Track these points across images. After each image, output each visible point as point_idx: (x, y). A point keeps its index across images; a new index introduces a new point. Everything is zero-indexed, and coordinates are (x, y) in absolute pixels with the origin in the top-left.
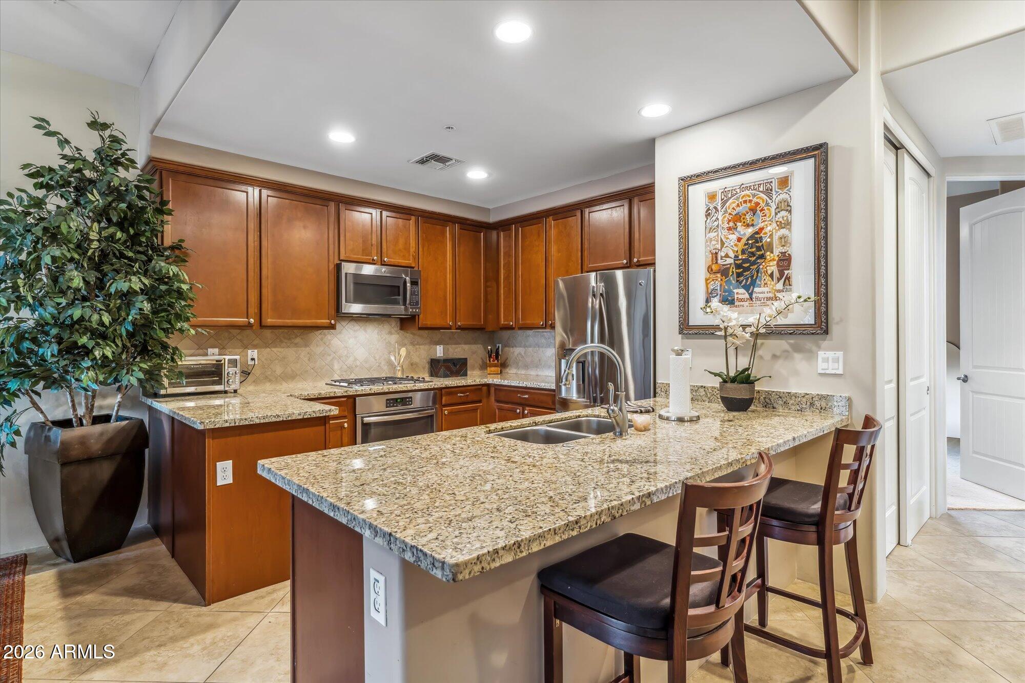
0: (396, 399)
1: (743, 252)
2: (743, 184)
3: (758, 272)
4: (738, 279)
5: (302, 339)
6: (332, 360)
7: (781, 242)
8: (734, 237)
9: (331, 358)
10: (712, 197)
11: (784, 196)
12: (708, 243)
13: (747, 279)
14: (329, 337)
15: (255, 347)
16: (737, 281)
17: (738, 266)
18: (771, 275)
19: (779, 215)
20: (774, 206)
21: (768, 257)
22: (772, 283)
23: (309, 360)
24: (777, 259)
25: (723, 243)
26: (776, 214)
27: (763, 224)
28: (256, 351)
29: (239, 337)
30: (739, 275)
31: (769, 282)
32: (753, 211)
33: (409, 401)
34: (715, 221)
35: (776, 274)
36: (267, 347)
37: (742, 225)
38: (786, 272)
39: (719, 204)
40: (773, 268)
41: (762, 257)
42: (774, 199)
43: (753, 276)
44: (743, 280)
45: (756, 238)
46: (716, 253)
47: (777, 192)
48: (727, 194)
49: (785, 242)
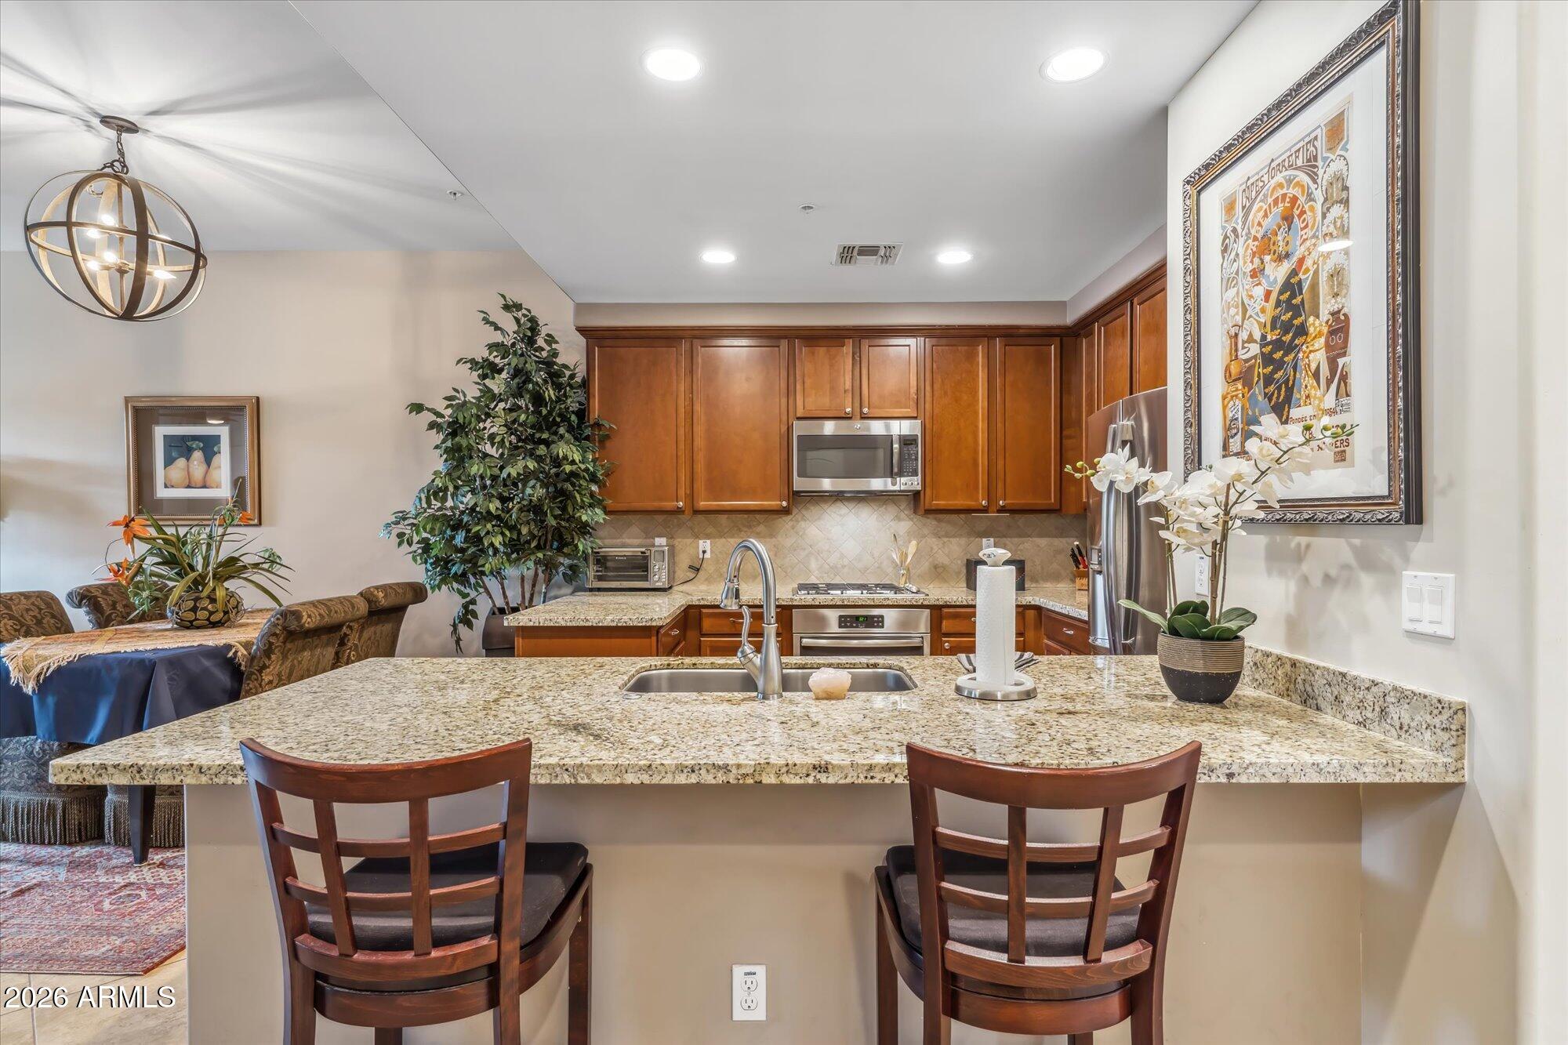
0: (857, 618)
1: (1274, 324)
2: (1273, 160)
3: (1295, 368)
4: (1266, 390)
5: (766, 526)
6: (807, 556)
7: (1332, 287)
8: (1260, 292)
9: (806, 552)
10: (1230, 207)
11: (1337, 166)
12: (1225, 315)
13: (1279, 389)
14: (803, 524)
15: (708, 536)
16: (1266, 394)
17: (1266, 360)
18: (1316, 375)
19: (1330, 217)
20: (1319, 196)
21: (1311, 330)
22: (1318, 393)
23: (776, 555)
24: (1325, 330)
25: (1244, 310)
26: (1324, 216)
27: (1303, 248)
28: (708, 541)
29: (689, 524)
30: (1268, 381)
31: (1313, 392)
32: (1288, 219)
33: (878, 622)
34: (1235, 261)
35: (1325, 372)
36: (721, 537)
37: (1271, 260)
38: (1341, 361)
39: (1240, 221)
40: (1319, 355)
41: (1302, 330)
42: (1319, 181)
43: (1288, 379)
44: (1273, 394)
45: (1291, 286)
46: (1236, 335)
47: (1325, 159)
48: (1250, 193)
49: (1340, 284)
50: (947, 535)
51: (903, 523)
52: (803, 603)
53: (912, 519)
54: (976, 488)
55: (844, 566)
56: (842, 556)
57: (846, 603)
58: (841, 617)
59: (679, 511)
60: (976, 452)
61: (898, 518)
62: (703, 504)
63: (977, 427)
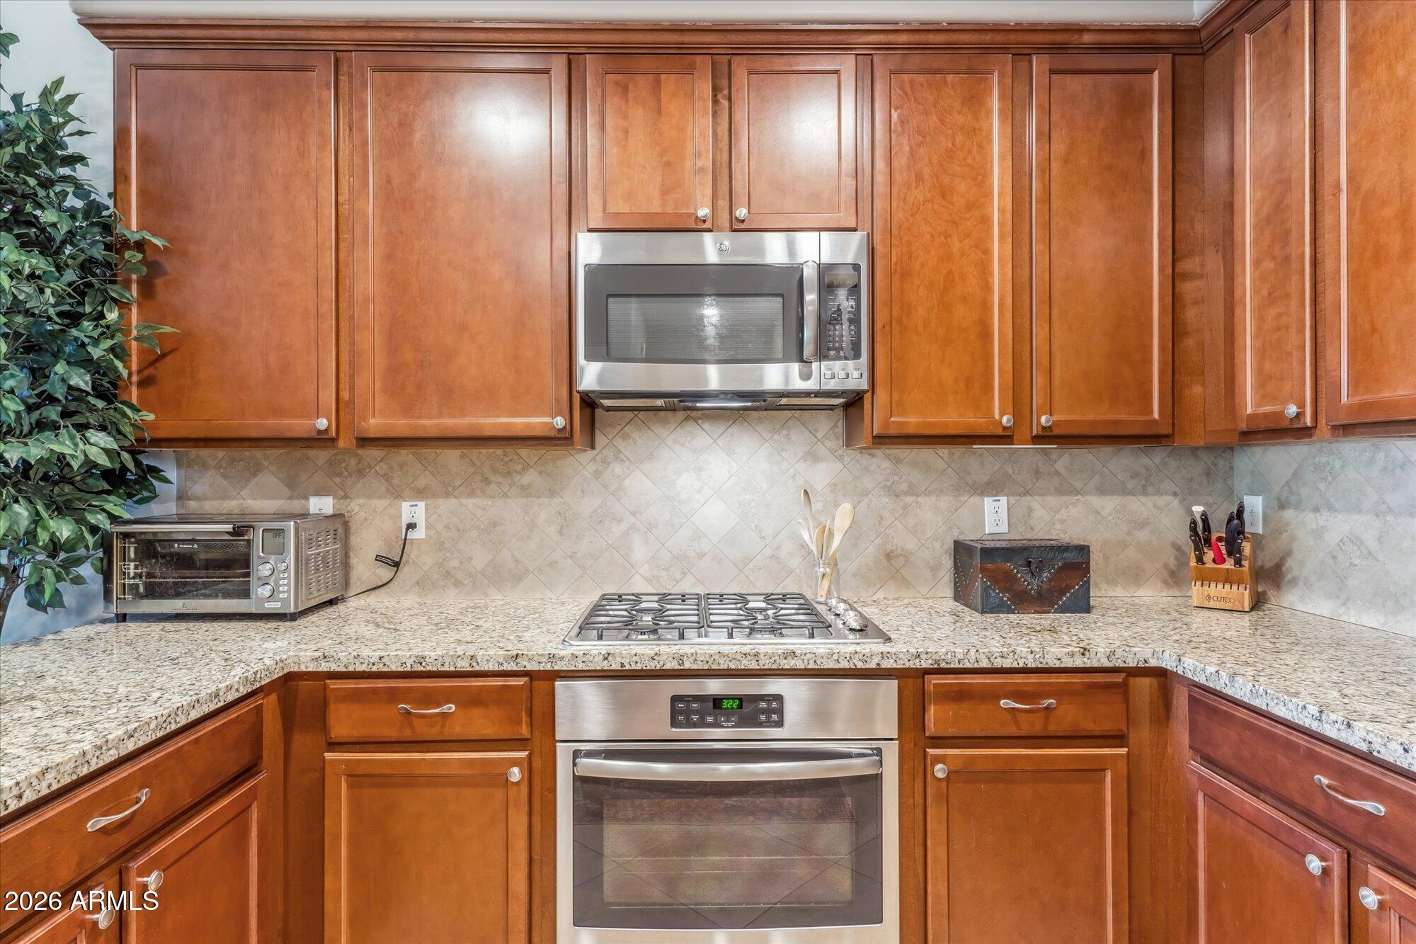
0: (717, 701)
5: (541, 473)
6: (626, 534)
9: (624, 526)
14: (617, 469)
15: (420, 493)
23: (560, 532)
28: (422, 505)
29: (381, 468)
33: (768, 712)
36: (447, 495)
50: (912, 491)
51: (821, 466)
52: (581, 666)
53: (840, 458)
54: (987, 387)
55: (701, 556)
56: (700, 532)
57: (687, 665)
58: (675, 699)
59: (322, 440)
60: (986, 307)
61: (812, 457)
62: (375, 424)
63: (987, 252)
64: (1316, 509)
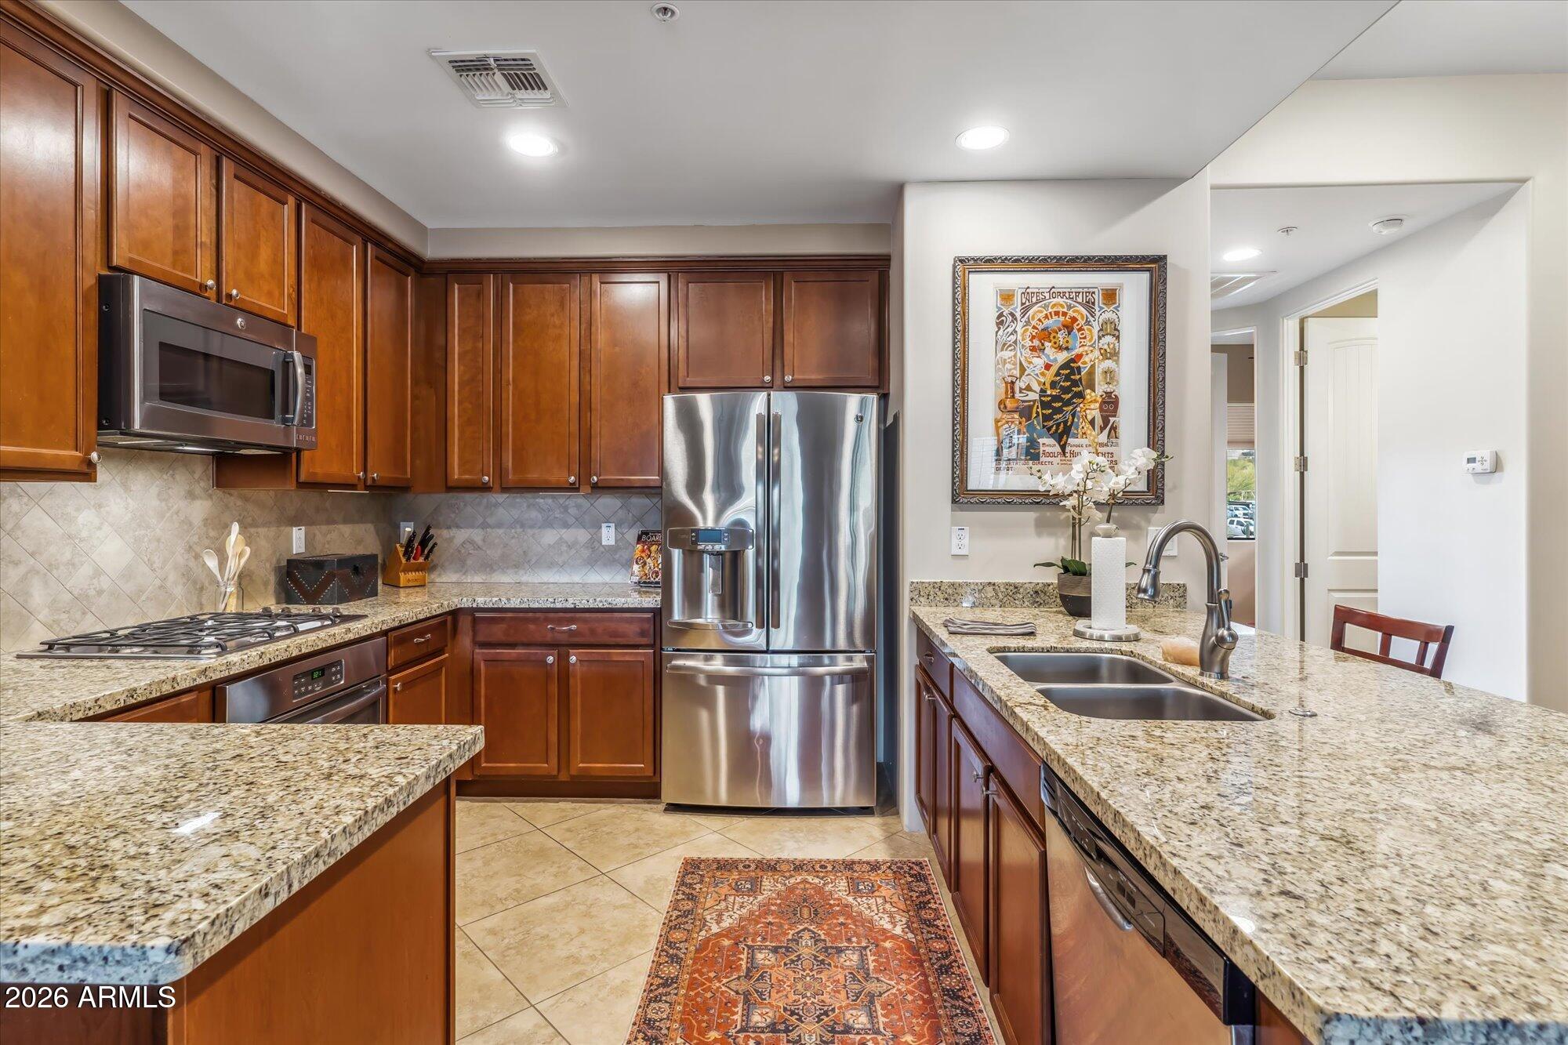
0: (312, 674)
1: (1053, 385)
2: (1054, 287)
3: (1073, 416)
4: (1045, 424)
6: (24, 578)
7: (1106, 378)
8: (1039, 362)
9: (22, 570)
10: (1007, 297)
11: (1109, 315)
12: (1000, 366)
13: (1058, 425)
16: (1044, 427)
17: (1044, 405)
18: (1092, 422)
19: (1104, 340)
20: (1096, 328)
21: (1088, 397)
22: (1093, 433)
24: (1100, 400)
25: (1023, 370)
26: (1100, 338)
27: (1081, 349)
30: (1046, 418)
31: (1089, 432)
32: (1069, 328)
33: (336, 673)
34: (1012, 334)
35: (1099, 422)
37: (1052, 347)
38: (1112, 419)
39: (1018, 310)
40: (1094, 412)
41: (1080, 395)
42: (1097, 317)
43: (1067, 421)
44: (1052, 426)
45: (1070, 368)
46: (1013, 383)
47: (1101, 308)
48: (1030, 299)
49: (1111, 378)
53: (210, 496)
56: (98, 572)
57: (304, 651)
61: (191, 496)
64: (449, 528)
